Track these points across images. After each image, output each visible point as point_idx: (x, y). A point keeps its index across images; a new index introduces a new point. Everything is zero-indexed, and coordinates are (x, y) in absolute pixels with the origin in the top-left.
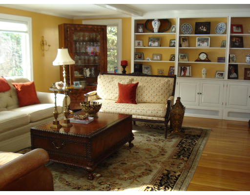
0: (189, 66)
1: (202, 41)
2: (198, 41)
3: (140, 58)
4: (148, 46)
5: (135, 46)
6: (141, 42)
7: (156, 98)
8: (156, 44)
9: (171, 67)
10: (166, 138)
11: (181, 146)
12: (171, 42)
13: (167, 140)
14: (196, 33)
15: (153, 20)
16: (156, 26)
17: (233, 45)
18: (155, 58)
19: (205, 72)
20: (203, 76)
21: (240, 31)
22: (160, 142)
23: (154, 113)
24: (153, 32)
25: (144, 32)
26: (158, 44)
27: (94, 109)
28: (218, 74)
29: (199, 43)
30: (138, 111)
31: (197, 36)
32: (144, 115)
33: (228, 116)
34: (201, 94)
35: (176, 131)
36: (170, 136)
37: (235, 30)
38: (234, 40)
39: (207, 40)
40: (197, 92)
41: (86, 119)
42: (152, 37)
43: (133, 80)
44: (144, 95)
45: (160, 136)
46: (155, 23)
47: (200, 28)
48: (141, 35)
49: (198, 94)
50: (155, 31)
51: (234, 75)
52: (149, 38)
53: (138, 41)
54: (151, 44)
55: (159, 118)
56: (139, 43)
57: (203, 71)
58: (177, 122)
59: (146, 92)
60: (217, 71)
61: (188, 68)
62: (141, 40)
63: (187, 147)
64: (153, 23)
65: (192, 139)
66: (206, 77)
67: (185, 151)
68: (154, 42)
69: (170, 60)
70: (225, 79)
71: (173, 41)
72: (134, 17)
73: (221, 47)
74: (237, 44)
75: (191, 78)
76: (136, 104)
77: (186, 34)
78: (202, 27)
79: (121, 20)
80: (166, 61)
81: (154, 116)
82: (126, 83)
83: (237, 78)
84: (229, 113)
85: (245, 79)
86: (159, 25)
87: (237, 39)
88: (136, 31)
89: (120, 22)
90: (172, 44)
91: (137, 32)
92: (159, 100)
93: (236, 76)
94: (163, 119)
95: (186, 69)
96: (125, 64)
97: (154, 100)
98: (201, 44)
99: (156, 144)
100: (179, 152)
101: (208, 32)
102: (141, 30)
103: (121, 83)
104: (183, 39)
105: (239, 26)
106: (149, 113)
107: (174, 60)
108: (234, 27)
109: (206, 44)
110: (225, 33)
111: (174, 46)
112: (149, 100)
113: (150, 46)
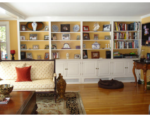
0: (58, 52)
1: (65, 36)
2: (63, 36)
3: (24, 48)
4: (30, 40)
5: (20, 40)
6: (24, 37)
7: (45, 75)
8: (35, 38)
9: (46, 53)
10: (56, 102)
11: (70, 107)
12: (45, 37)
13: (57, 104)
14: (61, 31)
15: (32, 22)
16: (34, 26)
17: (84, 38)
18: (35, 48)
19: (68, 56)
20: (67, 58)
21: (87, 30)
22: (54, 106)
23: (47, 87)
24: (33, 30)
25: (26, 31)
26: (37, 39)
27: (8, 91)
28: (76, 56)
29: (63, 37)
30: (35, 86)
31: (62, 33)
32: (40, 89)
33: (85, 81)
34: (67, 69)
35: (62, 97)
36: (58, 100)
37: (85, 29)
38: (85, 35)
39: (68, 35)
40: (65, 68)
41: (4, 100)
42: (31, 34)
43: (25, 64)
44: (36, 74)
45: (51, 101)
46: (34, 25)
47: (64, 28)
48: (24, 32)
49: (66, 69)
50: (34, 30)
51: (86, 56)
52: (30, 34)
53: (22, 37)
54: (31, 39)
55: (51, 90)
56: (23, 37)
57: (67, 54)
58: (62, 90)
59: (37, 72)
60: (75, 55)
61: (57, 53)
62: (24, 36)
63: (74, 107)
64: (33, 24)
65: (73, 101)
66: (69, 59)
67: (74, 110)
68: (34, 37)
69: (45, 49)
70: (81, 59)
71: (46, 36)
72: (19, 20)
73: (77, 40)
74: (86, 38)
75: (59, 60)
76: (32, 81)
77: (55, 32)
78: (65, 27)
79: (8, 22)
80: (42, 49)
81: (47, 89)
82: (21, 67)
83: (87, 58)
84: (85, 79)
85: (92, 58)
86: (37, 26)
87: (86, 35)
88: (21, 29)
89: (8, 23)
90: (46, 38)
91: (22, 31)
92: (47, 77)
93: (87, 57)
94: (53, 90)
95: (56, 54)
96: (13, 53)
97: (44, 77)
98: (65, 38)
99: (52, 108)
100: (71, 112)
101: (69, 31)
102: (24, 29)
103: (18, 67)
104: (54, 35)
105: (87, 27)
106: (43, 87)
107: (48, 49)
108: (84, 28)
109: (68, 38)
110: (79, 31)
111: (47, 39)
112: (40, 78)
113: (31, 40)
